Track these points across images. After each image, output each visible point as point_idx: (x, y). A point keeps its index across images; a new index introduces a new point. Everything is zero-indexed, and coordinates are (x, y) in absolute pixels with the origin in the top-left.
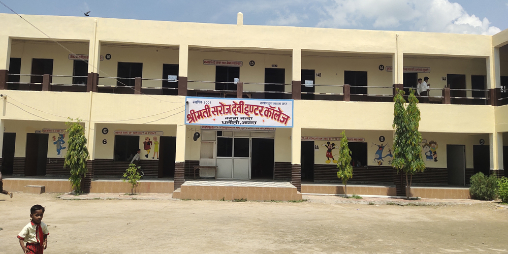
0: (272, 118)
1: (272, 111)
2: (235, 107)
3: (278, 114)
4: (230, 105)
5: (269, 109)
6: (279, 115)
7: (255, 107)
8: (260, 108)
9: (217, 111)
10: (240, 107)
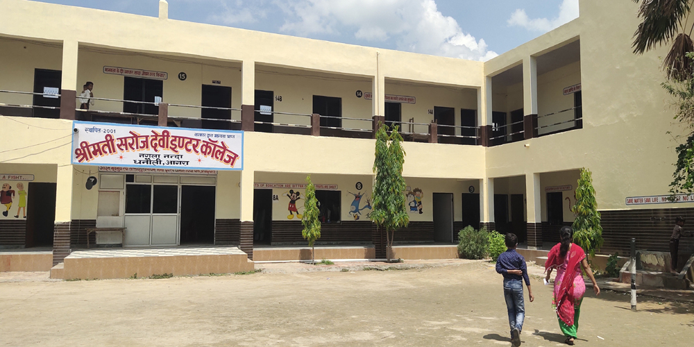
0: (212, 156)
1: (213, 147)
2: (156, 139)
3: (222, 150)
4: (147, 137)
5: (208, 143)
6: (223, 153)
7: (186, 141)
8: (195, 142)
9: (126, 145)
10: (163, 140)
